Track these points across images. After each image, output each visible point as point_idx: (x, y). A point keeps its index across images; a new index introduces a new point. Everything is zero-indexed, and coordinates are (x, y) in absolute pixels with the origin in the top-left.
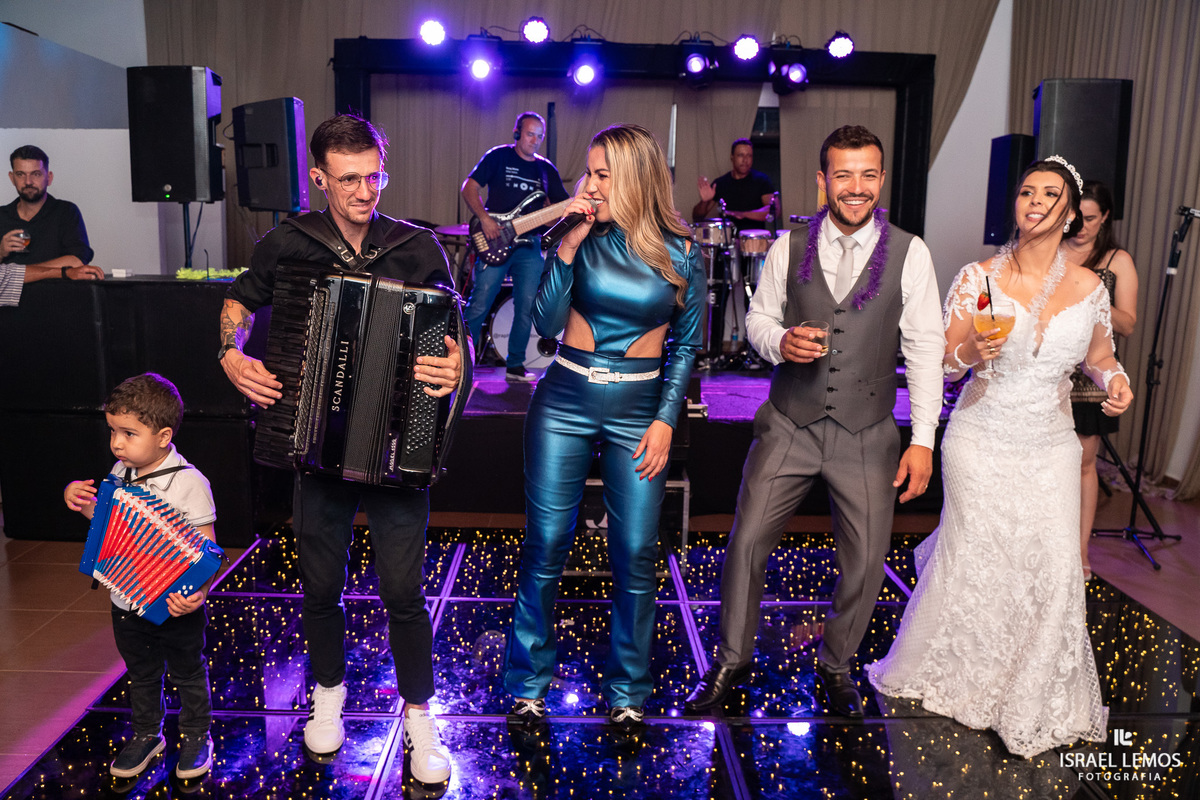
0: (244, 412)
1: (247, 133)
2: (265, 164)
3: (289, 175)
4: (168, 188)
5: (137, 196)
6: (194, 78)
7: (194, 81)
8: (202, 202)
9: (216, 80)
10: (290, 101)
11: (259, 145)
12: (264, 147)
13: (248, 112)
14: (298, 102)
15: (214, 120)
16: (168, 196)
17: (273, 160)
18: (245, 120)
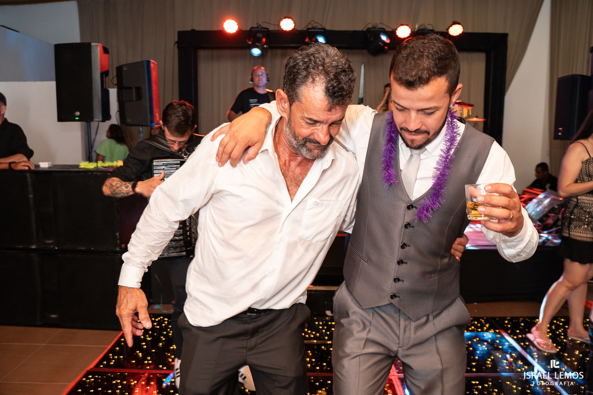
0: (118, 249)
1: (124, 81)
2: (134, 98)
3: (148, 105)
4: (78, 113)
5: (61, 118)
6: (92, 49)
7: (92, 51)
8: (99, 121)
9: (106, 50)
10: (148, 62)
11: (131, 88)
12: (134, 89)
13: (125, 69)
14: (153, 63)
15: (104, 74)
16: (77, 118)
17: (139, 97)
18: (123, 74)
